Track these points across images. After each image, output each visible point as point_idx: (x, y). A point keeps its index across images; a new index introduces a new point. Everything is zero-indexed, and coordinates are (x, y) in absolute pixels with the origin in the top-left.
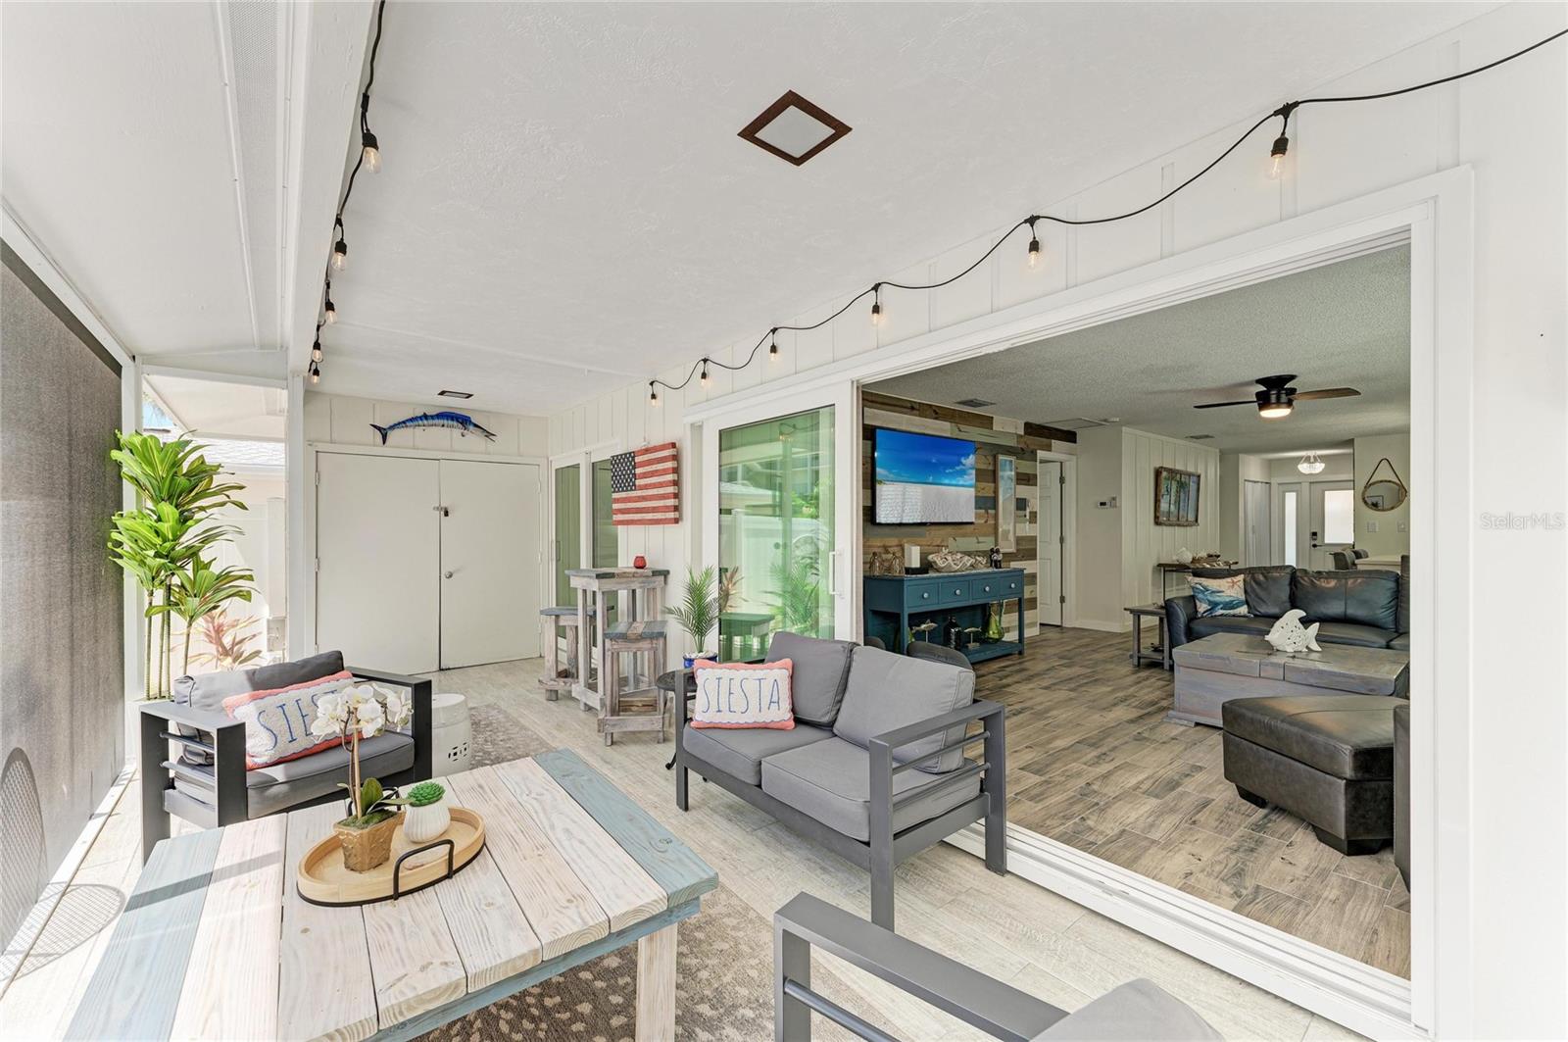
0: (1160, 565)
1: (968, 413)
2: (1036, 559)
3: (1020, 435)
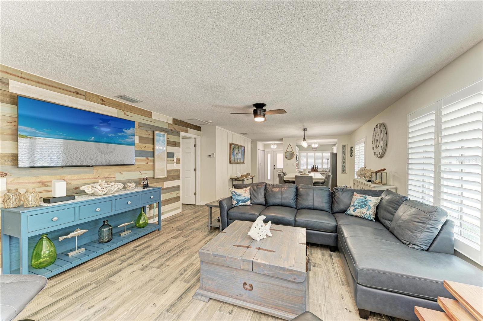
0: (231, 178)
1: (132, 106)
2: (180, 179)
3: (170, 124)
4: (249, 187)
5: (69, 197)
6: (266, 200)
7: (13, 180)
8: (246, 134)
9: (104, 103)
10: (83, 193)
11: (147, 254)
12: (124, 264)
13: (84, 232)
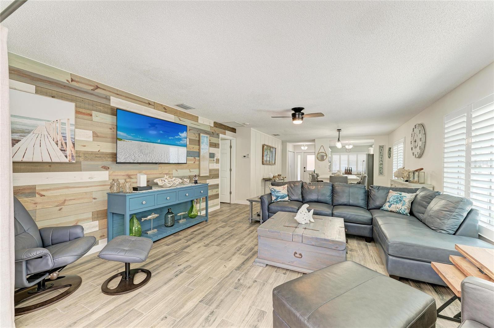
0: (263, 179)
1: (185, 113)
2: (219, 178)
3: (211, 126)
4: (286, 185)
5: (149, 187)
6: (303, 197)
7: (112, 173)
8: (278, 135)
9: (166, 111)
10: (156, 184)
11: (204, 237)
12: (190, 243)
13: (156, 216)
